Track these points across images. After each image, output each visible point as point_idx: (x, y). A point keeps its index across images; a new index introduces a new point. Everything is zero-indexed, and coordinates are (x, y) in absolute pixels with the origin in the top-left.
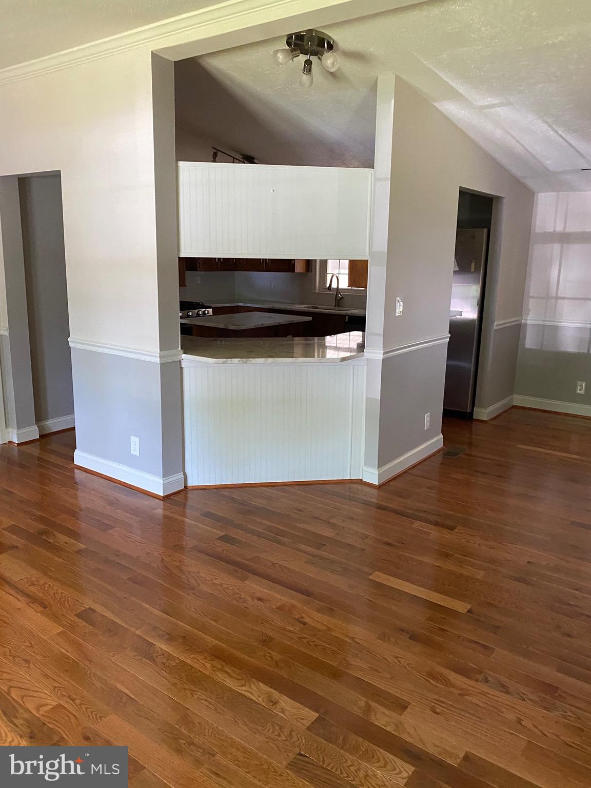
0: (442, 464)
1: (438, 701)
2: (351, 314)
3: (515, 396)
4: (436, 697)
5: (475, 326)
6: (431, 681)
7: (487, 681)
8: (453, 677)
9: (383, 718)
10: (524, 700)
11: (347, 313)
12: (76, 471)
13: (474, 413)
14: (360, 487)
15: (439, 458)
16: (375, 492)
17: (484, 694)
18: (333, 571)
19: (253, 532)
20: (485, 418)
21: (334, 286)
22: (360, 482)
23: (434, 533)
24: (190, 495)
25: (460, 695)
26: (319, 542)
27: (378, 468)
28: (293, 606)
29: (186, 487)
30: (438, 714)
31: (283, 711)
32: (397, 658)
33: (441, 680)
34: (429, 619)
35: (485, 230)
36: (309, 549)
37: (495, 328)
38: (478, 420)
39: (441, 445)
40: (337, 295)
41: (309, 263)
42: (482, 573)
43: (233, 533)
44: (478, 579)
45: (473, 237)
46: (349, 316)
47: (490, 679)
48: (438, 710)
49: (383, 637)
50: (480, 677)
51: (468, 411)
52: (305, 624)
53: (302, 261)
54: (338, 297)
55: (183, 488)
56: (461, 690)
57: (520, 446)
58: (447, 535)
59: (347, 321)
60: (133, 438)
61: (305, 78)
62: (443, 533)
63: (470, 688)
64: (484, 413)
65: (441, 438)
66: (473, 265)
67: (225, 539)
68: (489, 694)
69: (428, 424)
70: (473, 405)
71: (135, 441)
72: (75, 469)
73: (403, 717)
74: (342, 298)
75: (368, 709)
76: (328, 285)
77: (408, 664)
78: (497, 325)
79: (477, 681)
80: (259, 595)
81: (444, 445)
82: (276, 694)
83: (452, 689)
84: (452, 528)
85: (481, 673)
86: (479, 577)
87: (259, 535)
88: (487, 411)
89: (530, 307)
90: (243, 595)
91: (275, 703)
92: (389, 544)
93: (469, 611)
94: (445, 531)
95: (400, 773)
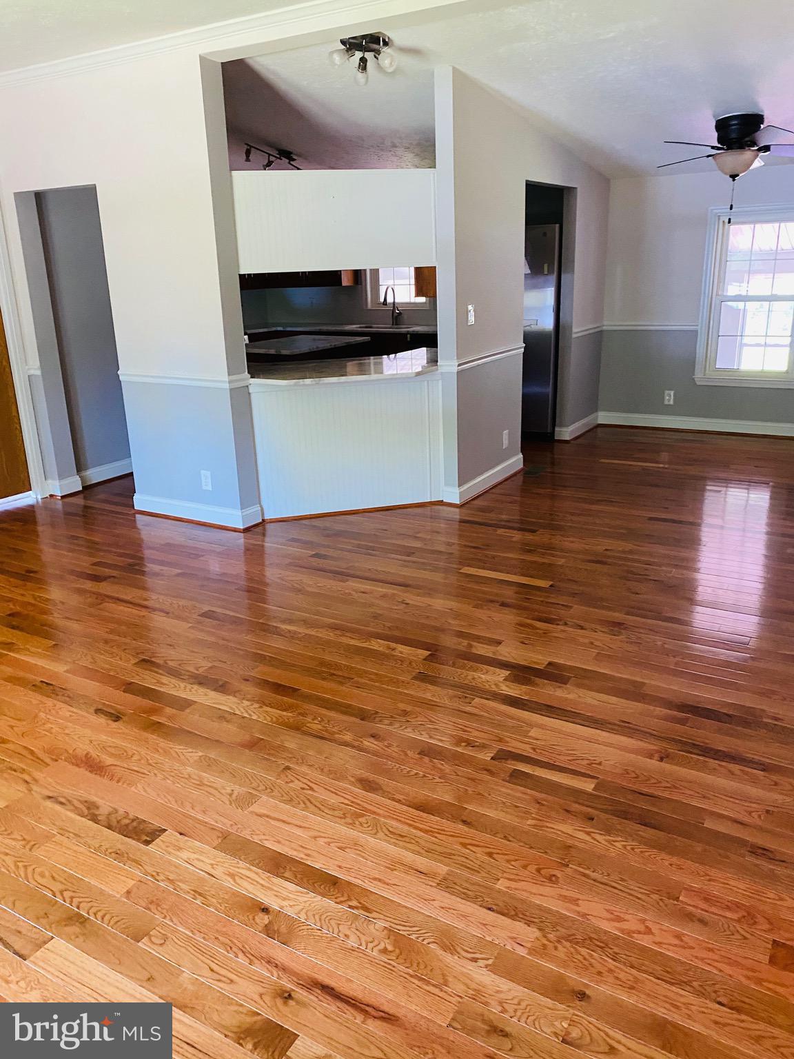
0: (524, 482)
1: (527, 638)
2: (413, 331)
3: (600, 413)
4: (525, 636)
5: (551, 337)
6: (521, 628)
7: (566, 624)
8: (538, 624)
9: (481, 650)
10: (596, 632)
11: (408, 331)
12: (138, 516)
13: (556, 432)
14: (441, 508)
15: (520, 478)
16: (457, 510)
17: (564, 631)
18: (425, 570)
19: (342, 550)
20: (568, 438)
21: (390, 300)
22: (441, 503)
23: (517, 536)
24: (269, 527)
25: (544, 633)
26: (410, 552)
27: (459, 486)
28: (394, 594)
29: (263, 520)
30: (526, 644)
31: (401, 653)
32: (489, 617)
33: (528, 627)
34: (516, 593)
35: (557, 225)
36: (399, 557)
37: (574, 336)
38: (559, 441)
39: (521, 466)
40: (393, 311)
41: (358, 275)
42: (564, 561)
43: (323, 551)
44: (560, 565)
45: (545, 234)
46: (410, 334)
47: (568, 623)
48: (526, 642)
49: (476, 606)
50: (561, 623)
51: (549, 431)
52: (407, 604)
53: (349, 272)
54: (397, 314)
55: (261, 520)
56: (544, 631)
57: (603, 460)
58: (529, 537)
59: (409, 339)
60: (203, 472)
61: (360, 76)
62: (525, 536)
63: (552, 629)
64: (566, 432)
65: (521, 458)
66: (546, 267)
67: (316, 556)
68: (567, 631)
69: (507, 442)
70: (554, 426)
71: (206, 475)
72: (137, 515)
73: (499, 648)
74: (400, 314)
75: (470, 646)
76: (382, 300)
77: (500, 620)
78: (576, 333)
79: (558, 625)
80: (362, 590)
81: (524, 465)
82: (393, 645)
83: (538, 631)
84: (533, 531)
85: (561, 620)
86: (560, 563)
87: (349, 551)
88: (570, 431)
90: (347, 591)
91: (394, 649)
92: (474, 548)
93: (550, 586)
94: (526, 534)
95: (499, 675)
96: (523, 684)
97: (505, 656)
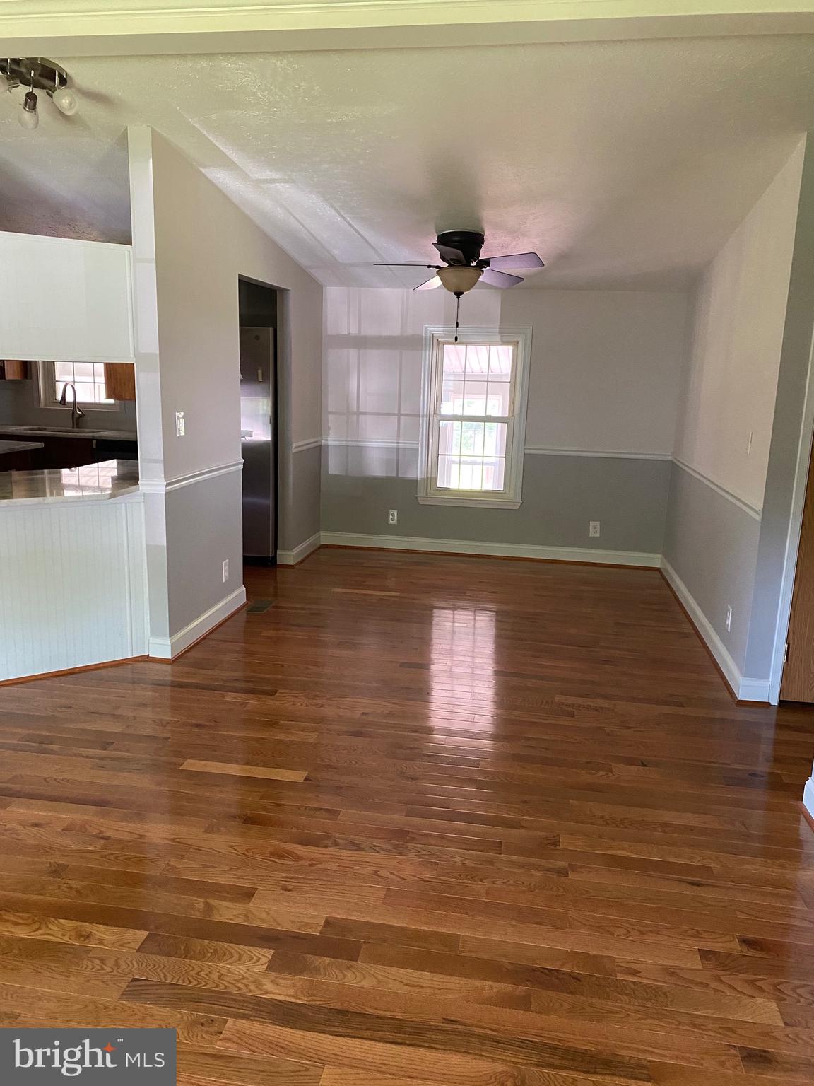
0: (248, 622)
1: (288, 878)
2: (99, 436)
3: (322, 533)
4: (284, 875)
5: (270, 448)
6: (277, 860)
7: (336, 844)
8: (300, 850)
9: (228, 912)
10: (377, 852)
11: (93, 436)
13: (278, 557)
14: (146, 665)
15: (244, 615)
16: (169, 668)
17: (337, 857)
18: (130, 771)
20: (292, 563)
22: (147, 659)
23: (252, 702)
25: (310, 865)
26: (105, 741)
27: (170, 637)
28: (86, 822)
30: (289, 890)
31: (101, 942)
32: (232, 847)
33: (287, 857)
35: (271, 329)
36: (91, 752)
37: (293, 451)
38: (283, 566)
39: (244, 600)
40: (74, 412)
41: (26, 366)
42: (315, 735)
44: (311, 743)
45: (257, 338)
46: (96, 440)
47: (340, 841)
48: (289, 887)
49: (211, 829)
50: (329, 842)
51: (271, 555)
52: (107, 838)
53: (15, 363)
56: (310, 861)
57: (335, 590)
58: (268, 702)
59: (94, 446)
61: (27, 115)
62: (262, 701)
63: (320, 856)
64: (289, 556)
65: (243, 591)
66: (260, 372)
68: (341, 856)
69: (227, 574)
70: (276, 548)
73: (251, 904)
74: (82, 415)
75: (209, 908)
76: (59, 398)
77: (247, 850)
78: (296, 448)
79: (326, 847)
80: (31, 820)
81: (247, 600)
82: (87, 927)
83: (300, 863)
84: (272, 693)
85: (329, 837)
86: (311, 741)
88: (293, 554)
89: (330, 425)
90: (9, 827)
91: (88, 937)
92: (198, 726)
93: (306, 779)
94: (264, 698)
95: (258, 961)
96: (295, 974)
97: (263, 920)
